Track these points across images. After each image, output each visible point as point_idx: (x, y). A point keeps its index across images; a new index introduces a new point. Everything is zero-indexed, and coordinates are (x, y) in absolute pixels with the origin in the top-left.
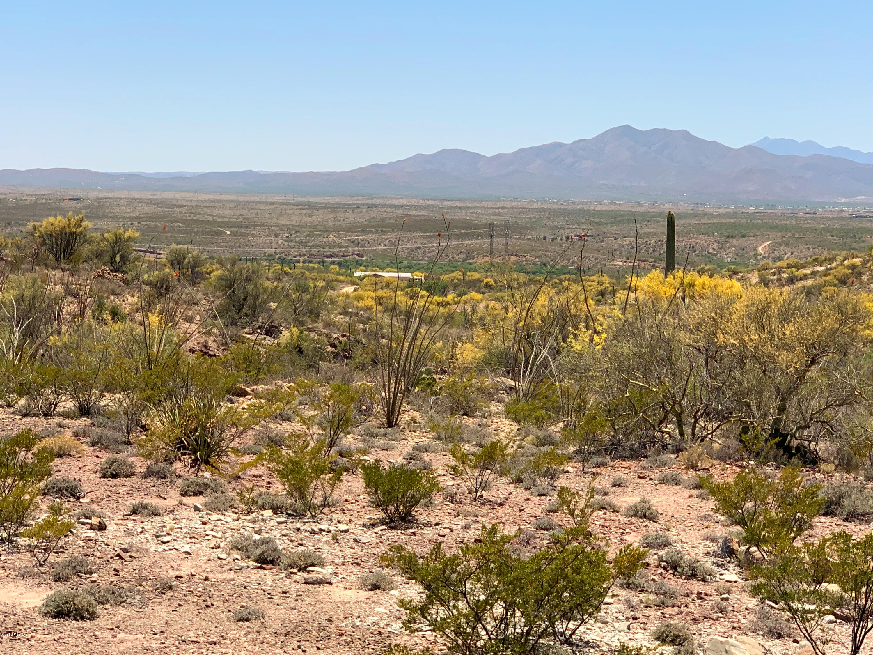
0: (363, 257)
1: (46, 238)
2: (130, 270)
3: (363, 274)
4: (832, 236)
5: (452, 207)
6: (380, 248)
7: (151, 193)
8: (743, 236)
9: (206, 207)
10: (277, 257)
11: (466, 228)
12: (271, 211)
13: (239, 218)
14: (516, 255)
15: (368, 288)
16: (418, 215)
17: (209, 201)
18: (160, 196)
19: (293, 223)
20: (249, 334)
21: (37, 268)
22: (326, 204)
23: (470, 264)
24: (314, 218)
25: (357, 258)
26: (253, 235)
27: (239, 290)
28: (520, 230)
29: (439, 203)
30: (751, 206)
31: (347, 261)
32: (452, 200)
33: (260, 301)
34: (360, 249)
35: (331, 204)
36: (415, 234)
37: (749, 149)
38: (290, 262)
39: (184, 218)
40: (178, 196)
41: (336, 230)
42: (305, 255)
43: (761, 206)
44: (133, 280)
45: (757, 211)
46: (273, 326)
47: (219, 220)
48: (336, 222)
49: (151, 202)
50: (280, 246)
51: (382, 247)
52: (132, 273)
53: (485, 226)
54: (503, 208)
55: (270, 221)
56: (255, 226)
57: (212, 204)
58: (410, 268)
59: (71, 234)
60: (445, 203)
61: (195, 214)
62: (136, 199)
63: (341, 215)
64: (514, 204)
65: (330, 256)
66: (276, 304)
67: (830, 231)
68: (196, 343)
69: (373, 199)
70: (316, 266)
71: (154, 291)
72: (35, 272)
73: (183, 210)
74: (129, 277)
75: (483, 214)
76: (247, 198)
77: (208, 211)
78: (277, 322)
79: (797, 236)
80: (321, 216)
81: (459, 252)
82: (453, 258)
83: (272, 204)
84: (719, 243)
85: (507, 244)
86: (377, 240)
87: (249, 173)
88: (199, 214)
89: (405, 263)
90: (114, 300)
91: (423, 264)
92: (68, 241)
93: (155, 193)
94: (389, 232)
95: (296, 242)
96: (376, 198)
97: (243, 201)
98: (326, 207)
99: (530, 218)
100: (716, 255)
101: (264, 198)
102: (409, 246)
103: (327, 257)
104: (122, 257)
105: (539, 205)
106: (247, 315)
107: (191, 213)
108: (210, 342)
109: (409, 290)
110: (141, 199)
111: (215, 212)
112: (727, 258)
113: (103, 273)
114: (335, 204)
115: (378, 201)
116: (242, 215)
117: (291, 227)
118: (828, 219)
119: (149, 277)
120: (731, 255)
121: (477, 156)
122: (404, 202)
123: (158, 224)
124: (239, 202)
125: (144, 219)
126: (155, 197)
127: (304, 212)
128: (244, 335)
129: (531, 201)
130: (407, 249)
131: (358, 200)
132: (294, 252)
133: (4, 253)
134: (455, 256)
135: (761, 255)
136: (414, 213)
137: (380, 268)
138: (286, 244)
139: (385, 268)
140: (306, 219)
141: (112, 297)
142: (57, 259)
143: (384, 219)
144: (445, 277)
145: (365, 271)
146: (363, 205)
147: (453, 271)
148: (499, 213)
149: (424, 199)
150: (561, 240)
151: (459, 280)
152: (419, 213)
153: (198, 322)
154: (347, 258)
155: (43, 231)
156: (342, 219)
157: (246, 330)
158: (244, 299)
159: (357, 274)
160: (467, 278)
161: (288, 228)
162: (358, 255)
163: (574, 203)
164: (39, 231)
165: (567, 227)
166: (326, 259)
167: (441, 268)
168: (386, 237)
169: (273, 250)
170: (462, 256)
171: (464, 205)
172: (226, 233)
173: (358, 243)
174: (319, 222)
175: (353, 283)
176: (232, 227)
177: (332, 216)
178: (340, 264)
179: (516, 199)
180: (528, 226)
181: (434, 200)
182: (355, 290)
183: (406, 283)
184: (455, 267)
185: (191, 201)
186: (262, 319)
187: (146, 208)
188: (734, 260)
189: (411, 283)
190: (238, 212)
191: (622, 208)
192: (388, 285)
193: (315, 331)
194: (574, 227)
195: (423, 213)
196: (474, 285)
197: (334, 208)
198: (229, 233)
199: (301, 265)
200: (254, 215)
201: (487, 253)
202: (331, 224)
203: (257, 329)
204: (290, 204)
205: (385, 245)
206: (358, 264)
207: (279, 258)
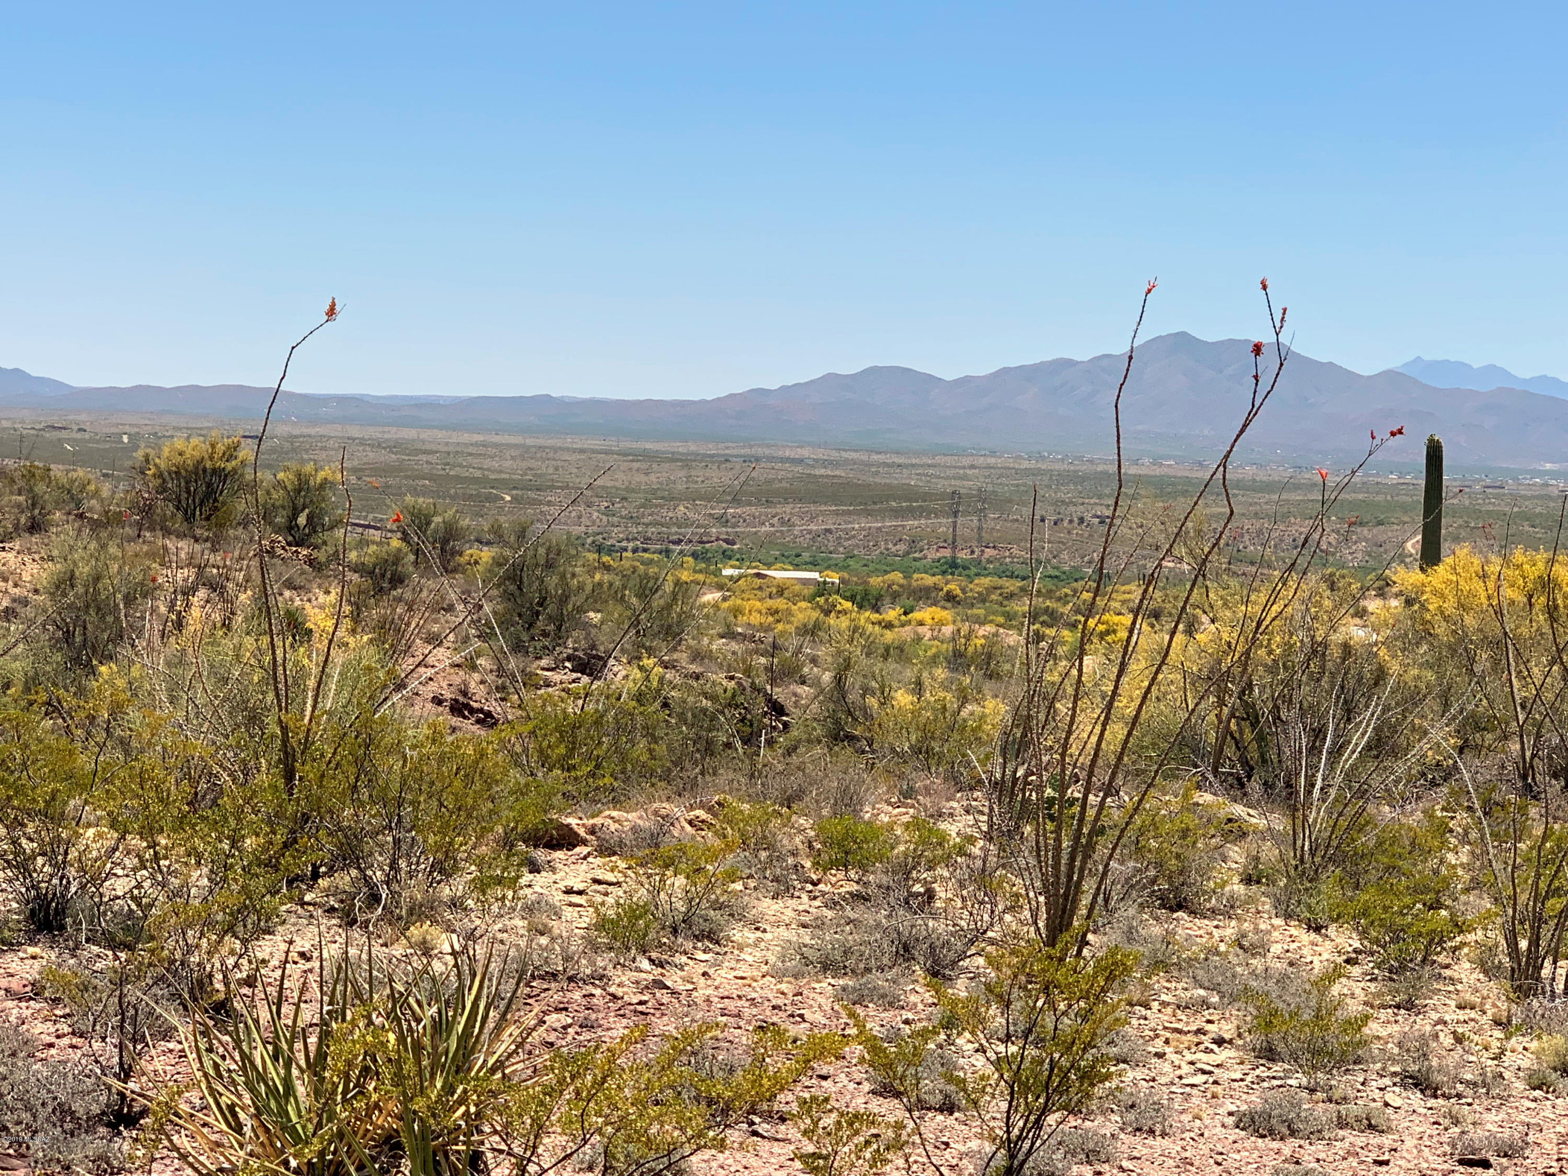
0: (734, 544)
1: (168, 478)
2: (325, 543)
3: (736, 572)
4: (1533, 526)
5: (886, 465)
6: (763, 529)
7: (380, 429)
8: (1380, 523)
9: (471, 454)
10: (589, 540)
11: (910, 500)
12: (581, 464)
13: (526, 474)
14: (994, 547)
15: (745, 596)
16: (827, 476)
17: (476, 444)
18: (393, 434)
19: (617, 484)
20: (548, 670)
21: (148, 534)
22: (673, 453)
23: (915, 560)
24: (653, 477)
25: (725, 546)
26: (549, 503)
27: (530, 585)
28: (1001, 504)
29: (864, 457)
30: (1392, 473)
31: (707, 551)
32: (886, 453)
33: (570, 607)
34: (729, 530)
35: (682, 454)
36: (823, 508)
37: (1390, 377)
38: (611, 550)
39: (435, 472)
40: (425, 435)
41: (692, 497)
42: (636, 539)
43: (1409, 473)
44: (329, 561)
45: (1402, 481)
46: (594, 657)
47: (493, 477)
48: (691, 485)
49: (379, 445)
50: (594, 523)
51: (766, 528)
52: (328, 548)
53: (942, 496)
54: (972, 467)
55: (578, 480)
56: (552, 487)
57: (482, 450)
58: (813, 564)
59: (215, 471)
60: (875, 457)
61: (453, 466)
62: (354, 439)
63: (698, 473)
64: (992, 461)
65: (679, 542)
66: (599, 615)
67: (1527, 517)
68: (444, 685)
69: (751, 447)
70: (655, 557)
71: (367, 583)
72: (144, 542)
73: (433, 458)
74: (321, 556)
75: (939, 477)
76: (541, 442)
77: (475, 461)
78: (602, 648)
79: (1473, 525)
80: (665, 475)
81: (897, 539)
82: (887, 549)
83: (582, 451)
84: (1338, 532)
85: (980, 529)
86: (759, 517)
87: (547, 399)
88: (461, 466)
89: (806, 556)
90: (292, 600)
91: (836, 559)
92: (209, 485)
93: (386, 429)
94: (780, 503)
95: (621, 517)
96: (759, 446)
97: (534, 446)
98: (673, 458)
99: (1017, 486)
100: (1334, 554)
101: (569, 441)
102: (813, 527)
103: (674, 543)
104: (310, 518)
105: (1033, 464)
106: (545, 634)
107: (448, 464)
108: (473, 684)
109: (821, 600)
110: (363, 438)
111: (487, 463)
112: (1352, 561)
113: (272, 548)
114: (688, 454)
115: (760, 451)
116: (531, 469)
117: (613, 491)
118: (1525, 498)
119: (359, 556)
120: (1359, 555)
121: (930, 379)
122: (805, 452)
123: (391, 481)
124: (527, 448)
125: (367, 472)
126: (386, 436)
127: (636, 465)
128: (539, 672)
129: (1020, 457)
130: (810, 532)
131: (727, 448)
132: (617, 533)
133: (86, 506)
134: (890, 546)
135: (1411, 555)
136: (822, 471)
137: (764, 564)
138: (605, 518)
139: (774, 564)
140: (642, 478)
141: (287, 594)
142: (189, 518)
143: (769, 482)
144: (876, 581)
145: (739, 568)
146: (736, 456)
147: (886, 572)
148: (966, 475)
149: (839, 450)
150: (1071, 521)
151: (901, 586)
152: (829, 473)
153: (450, 644)
154: (707, 546)
155: (163, 466)
156: (700, 479)
157: (544, 662)
158: (540, 604)
159: (727, 572)
160: (914, 584)
161: (608, 493)
162: (727, 541)
163: (1091, 461)
164: (155, 465)
165: (1081, 500)
166: (672, 546)
167: (865, 565)
168: (774, 511)
169: (583, 529)
170: (902, 547)
171: (907, 461)
172: (503, 499)
173: (727, 521)
174: (661, 484)
175: (720, 587)
176: (515, 488)
177: (682, 474)
178: (695, 555)
179: (993, 453)
180: (1015, 498)
181: (856, 451)
182: (725, 599)
183: (812, 589)
184: (891, 565)
185: (447, 444)
186: (575, 642)
187: (370, 454)
188: (1363, 564)
189: (822, 589)
190: (525, 464)
191: (1171, 472)
192: (781, 592)
193: (674, 667)
194: (1092, 501)
195: (838, 473)
196: (926, 595)
197: (686, 461)
198: (508, 498)
199: (629, 554)
200: (551, 471)
201: (945, 541)
202: (681, 487)
203: (563, 661)
204: (611, 452)
205: (773, 526)
206: (727, 556)
207: (593, 542)
